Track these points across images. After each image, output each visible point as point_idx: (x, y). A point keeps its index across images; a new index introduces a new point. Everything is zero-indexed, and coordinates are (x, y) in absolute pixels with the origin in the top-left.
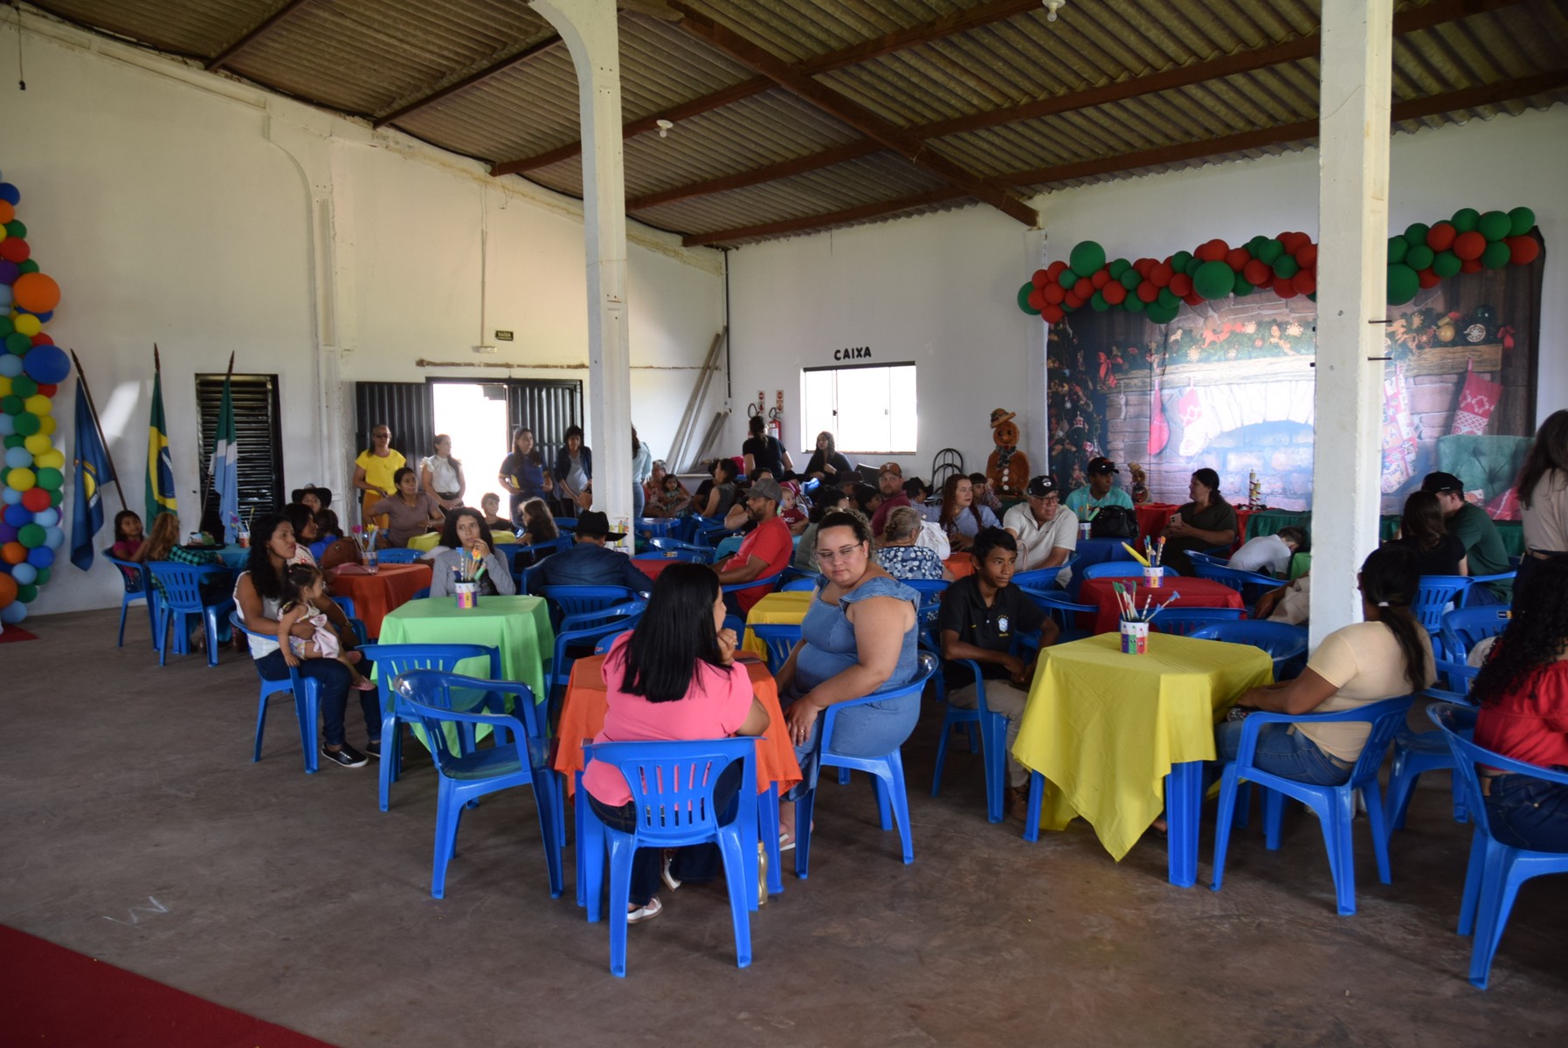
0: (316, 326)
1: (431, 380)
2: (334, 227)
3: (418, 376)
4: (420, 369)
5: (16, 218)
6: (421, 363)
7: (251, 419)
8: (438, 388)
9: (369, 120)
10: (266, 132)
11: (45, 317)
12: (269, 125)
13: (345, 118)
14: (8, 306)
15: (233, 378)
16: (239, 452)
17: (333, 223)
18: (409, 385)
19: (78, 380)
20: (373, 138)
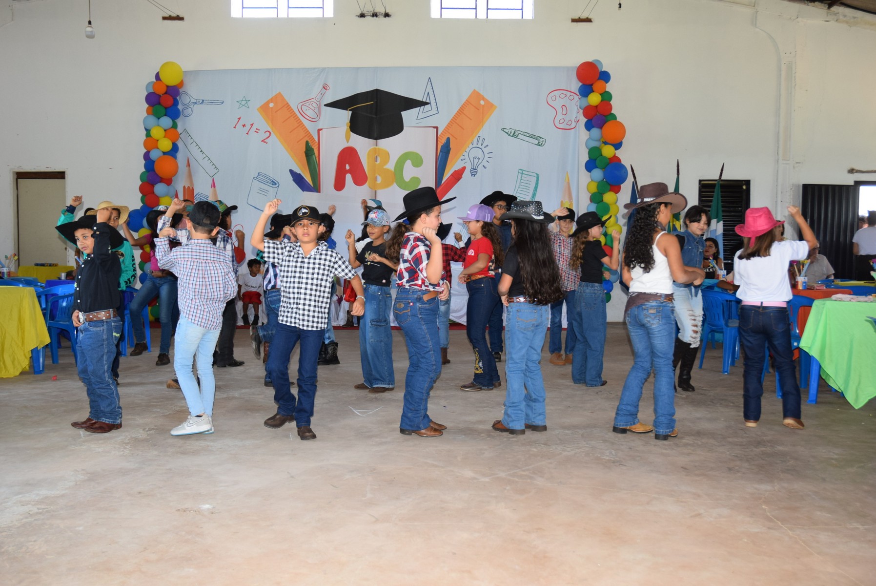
0: (778, 147)
1: (858, 183)
2: (795, 79)
3: (849, 180)
4: (851, 175)
5: (607, 90)
6: (852, 171)
7: (732, 209)
8: (863, 189)
9: (825, 4)
10: (754, 22)
11: (618, 146)
12: (756, 17)
13: (808, 5)
14: (599, 140)
15: (721, 182)
16: (724, 226)
17: (795, 77)
18: (841, 187)
19: (633, 183)
20: (827, 15)
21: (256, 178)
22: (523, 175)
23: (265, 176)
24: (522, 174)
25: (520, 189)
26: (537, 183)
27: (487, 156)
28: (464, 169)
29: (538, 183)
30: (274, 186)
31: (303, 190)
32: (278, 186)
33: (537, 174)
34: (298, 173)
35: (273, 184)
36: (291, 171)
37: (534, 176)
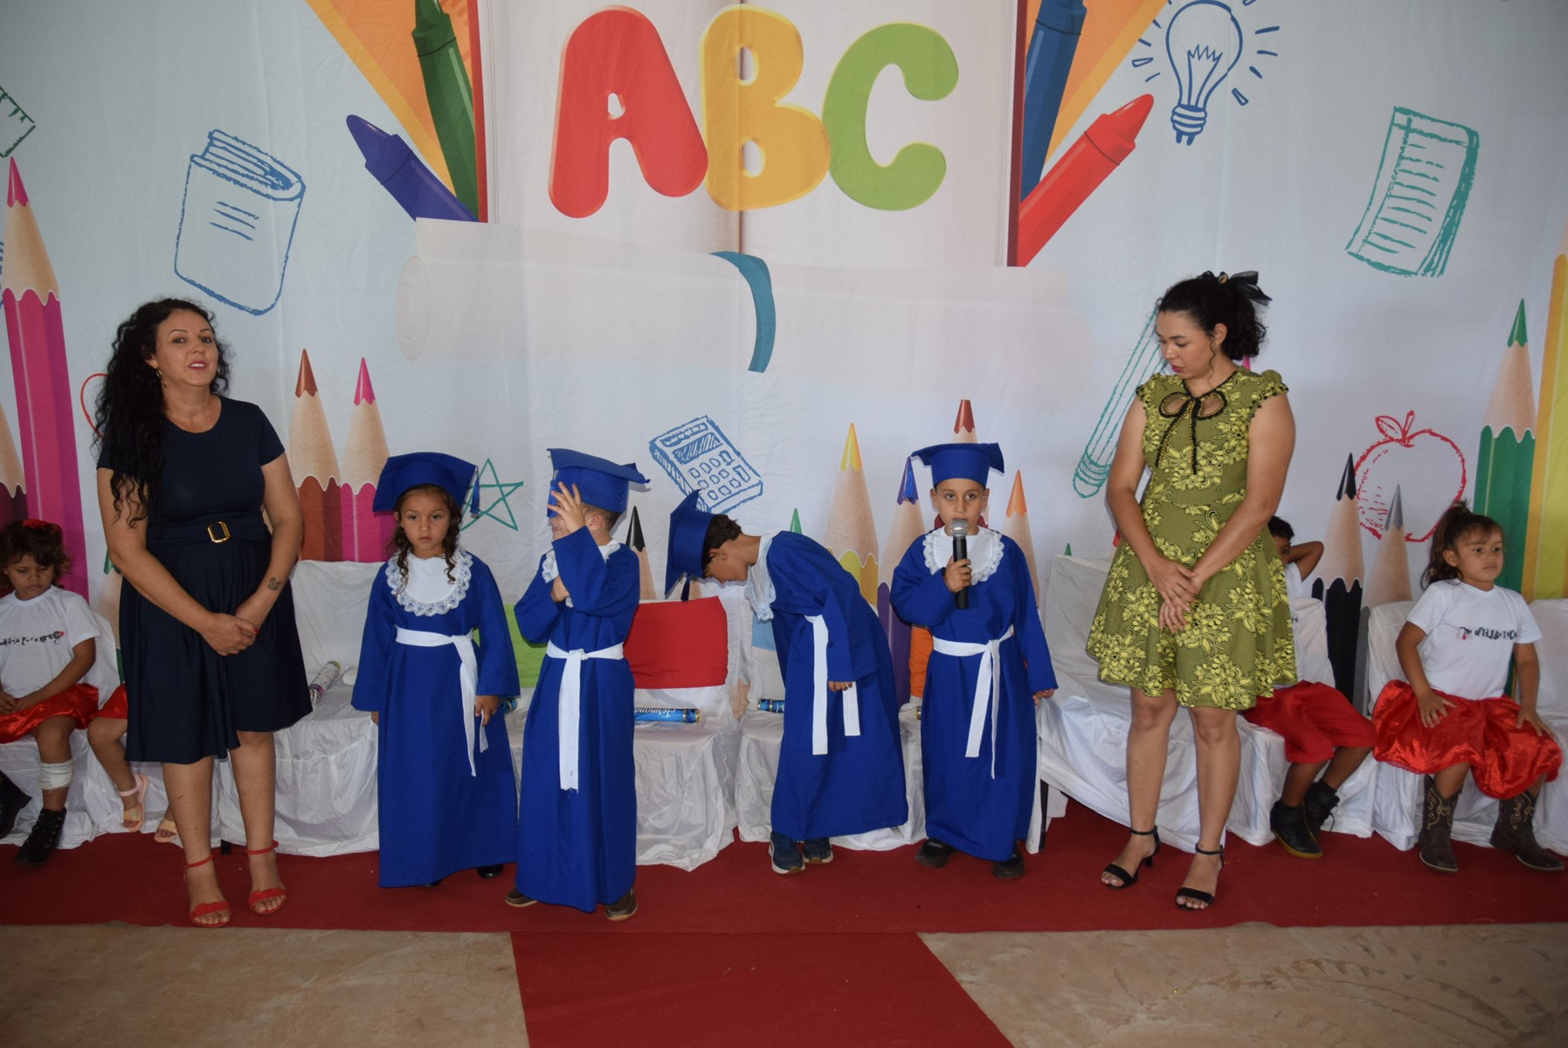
21: (202, 157)
22: (1413, 138)
23: (237, 146)
24: (1408, 129)
25: (1391, 202)
26: (1467, 178)
27: (1253, 42)
28: (1144, 105)
29: (1472, 173)
30: (280, 194)
31: (414, 214)
32: (300, 195)
33: (1472, 134)
34: (391, 133)
35: (274, 186)
36: (357, 126)
37: (1457, 143)
